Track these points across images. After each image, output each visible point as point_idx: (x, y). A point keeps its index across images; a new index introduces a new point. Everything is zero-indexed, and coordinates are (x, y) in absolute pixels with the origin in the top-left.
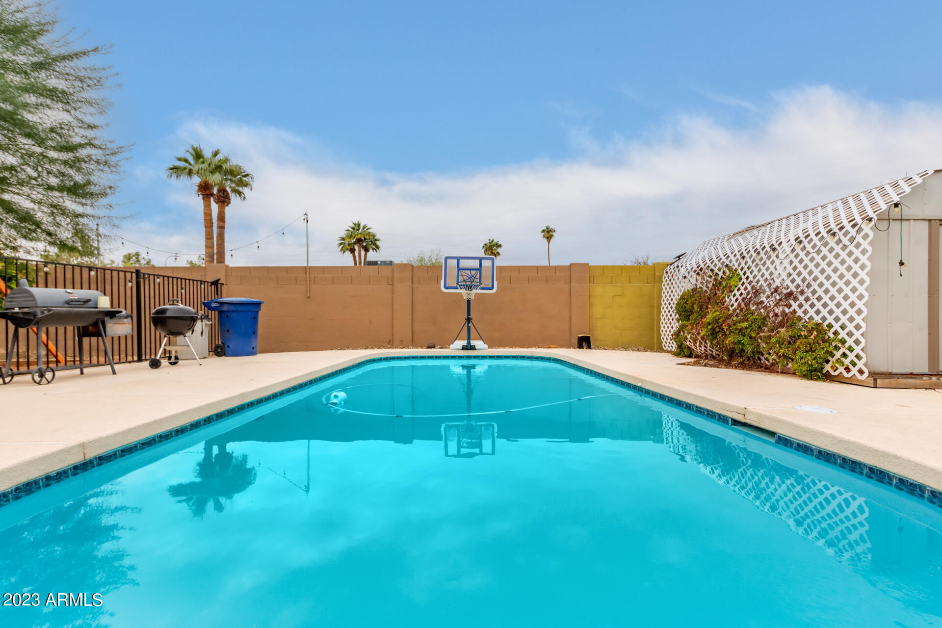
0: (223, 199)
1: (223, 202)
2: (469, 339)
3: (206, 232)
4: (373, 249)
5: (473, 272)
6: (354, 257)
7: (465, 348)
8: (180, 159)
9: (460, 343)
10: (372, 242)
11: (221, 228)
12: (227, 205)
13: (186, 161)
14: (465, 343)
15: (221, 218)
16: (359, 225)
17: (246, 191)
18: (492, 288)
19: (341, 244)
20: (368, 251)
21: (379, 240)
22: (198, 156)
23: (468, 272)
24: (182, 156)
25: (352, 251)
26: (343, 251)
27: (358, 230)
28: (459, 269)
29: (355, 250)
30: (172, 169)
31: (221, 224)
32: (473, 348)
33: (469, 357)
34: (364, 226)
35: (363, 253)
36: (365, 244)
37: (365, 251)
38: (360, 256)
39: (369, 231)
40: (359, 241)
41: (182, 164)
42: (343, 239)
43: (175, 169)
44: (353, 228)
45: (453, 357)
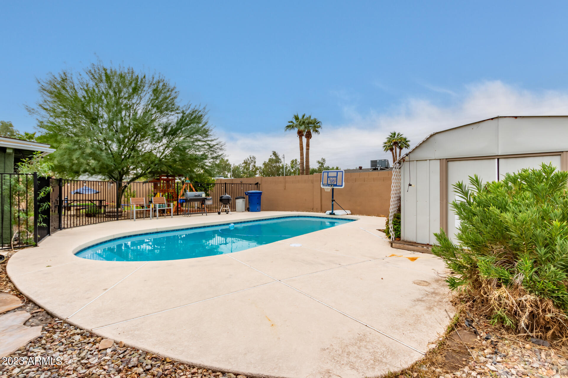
0: (309, 136)
1: (308, 137)
2: (333, 210)
3: (300, 152)
4: (406, 147)
5: (334, 178)
6: (393, 153)
7: (331, 214)
8: (289, 122)
9: (328, 212)
10: (404, 143)
11: (308, 149)
12: (311, 138)
13: (292, 122)
14: (331, 212)
15: (308, 145)
16: (395, 134)
17: (319, 130)
18: (342, 186)
19: (384, 146)
20: (402, 149)
21: (409, 141)
22: (297, 118)
23: (332, 178)
24: (291, 120)
25: (392, 150)
26: (386, 150)
27: (394, 137)
28: (328, 177)
29: (393, 149)
30: (287, 127)
31: (308, 148)
32: (334, 214)
33: (332, 218)
34: (398, 134)
35: (398, 150)
36: (399, 145)
37: (400, 149)
38: (396, 152)
39: (402, 136)
40: (396, 143)
41: (291, 124)
42: (385, 143)
43: (288, 127)
44: (391, 136)
45: (326, 218)
